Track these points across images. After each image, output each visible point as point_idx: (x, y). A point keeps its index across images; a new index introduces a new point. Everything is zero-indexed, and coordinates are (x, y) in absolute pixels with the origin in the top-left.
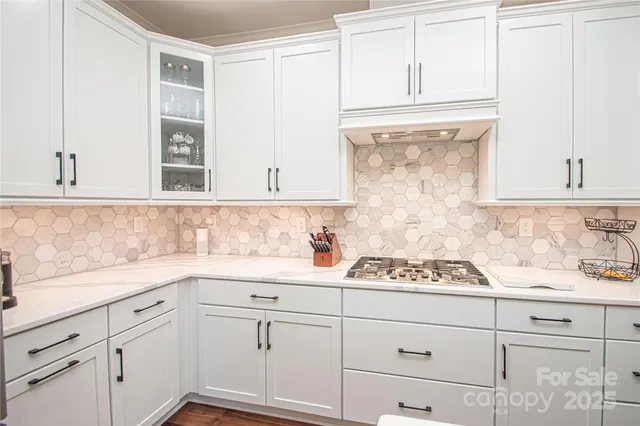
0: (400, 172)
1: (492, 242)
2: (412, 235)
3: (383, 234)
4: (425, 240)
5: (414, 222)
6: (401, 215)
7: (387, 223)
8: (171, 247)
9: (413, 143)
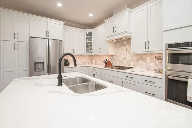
0: (123, 47)
1: (140, 63)
2: (124, 61)
3: (120, 61)
4: (127, 62)
5: (125, 58)
6: (123, 57)
7: (120, 59)
8: (91, 63)
9: (125, 40)
